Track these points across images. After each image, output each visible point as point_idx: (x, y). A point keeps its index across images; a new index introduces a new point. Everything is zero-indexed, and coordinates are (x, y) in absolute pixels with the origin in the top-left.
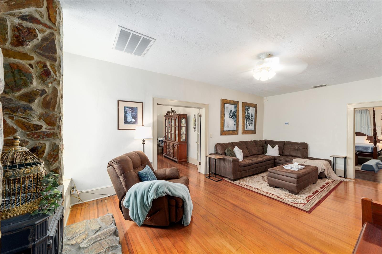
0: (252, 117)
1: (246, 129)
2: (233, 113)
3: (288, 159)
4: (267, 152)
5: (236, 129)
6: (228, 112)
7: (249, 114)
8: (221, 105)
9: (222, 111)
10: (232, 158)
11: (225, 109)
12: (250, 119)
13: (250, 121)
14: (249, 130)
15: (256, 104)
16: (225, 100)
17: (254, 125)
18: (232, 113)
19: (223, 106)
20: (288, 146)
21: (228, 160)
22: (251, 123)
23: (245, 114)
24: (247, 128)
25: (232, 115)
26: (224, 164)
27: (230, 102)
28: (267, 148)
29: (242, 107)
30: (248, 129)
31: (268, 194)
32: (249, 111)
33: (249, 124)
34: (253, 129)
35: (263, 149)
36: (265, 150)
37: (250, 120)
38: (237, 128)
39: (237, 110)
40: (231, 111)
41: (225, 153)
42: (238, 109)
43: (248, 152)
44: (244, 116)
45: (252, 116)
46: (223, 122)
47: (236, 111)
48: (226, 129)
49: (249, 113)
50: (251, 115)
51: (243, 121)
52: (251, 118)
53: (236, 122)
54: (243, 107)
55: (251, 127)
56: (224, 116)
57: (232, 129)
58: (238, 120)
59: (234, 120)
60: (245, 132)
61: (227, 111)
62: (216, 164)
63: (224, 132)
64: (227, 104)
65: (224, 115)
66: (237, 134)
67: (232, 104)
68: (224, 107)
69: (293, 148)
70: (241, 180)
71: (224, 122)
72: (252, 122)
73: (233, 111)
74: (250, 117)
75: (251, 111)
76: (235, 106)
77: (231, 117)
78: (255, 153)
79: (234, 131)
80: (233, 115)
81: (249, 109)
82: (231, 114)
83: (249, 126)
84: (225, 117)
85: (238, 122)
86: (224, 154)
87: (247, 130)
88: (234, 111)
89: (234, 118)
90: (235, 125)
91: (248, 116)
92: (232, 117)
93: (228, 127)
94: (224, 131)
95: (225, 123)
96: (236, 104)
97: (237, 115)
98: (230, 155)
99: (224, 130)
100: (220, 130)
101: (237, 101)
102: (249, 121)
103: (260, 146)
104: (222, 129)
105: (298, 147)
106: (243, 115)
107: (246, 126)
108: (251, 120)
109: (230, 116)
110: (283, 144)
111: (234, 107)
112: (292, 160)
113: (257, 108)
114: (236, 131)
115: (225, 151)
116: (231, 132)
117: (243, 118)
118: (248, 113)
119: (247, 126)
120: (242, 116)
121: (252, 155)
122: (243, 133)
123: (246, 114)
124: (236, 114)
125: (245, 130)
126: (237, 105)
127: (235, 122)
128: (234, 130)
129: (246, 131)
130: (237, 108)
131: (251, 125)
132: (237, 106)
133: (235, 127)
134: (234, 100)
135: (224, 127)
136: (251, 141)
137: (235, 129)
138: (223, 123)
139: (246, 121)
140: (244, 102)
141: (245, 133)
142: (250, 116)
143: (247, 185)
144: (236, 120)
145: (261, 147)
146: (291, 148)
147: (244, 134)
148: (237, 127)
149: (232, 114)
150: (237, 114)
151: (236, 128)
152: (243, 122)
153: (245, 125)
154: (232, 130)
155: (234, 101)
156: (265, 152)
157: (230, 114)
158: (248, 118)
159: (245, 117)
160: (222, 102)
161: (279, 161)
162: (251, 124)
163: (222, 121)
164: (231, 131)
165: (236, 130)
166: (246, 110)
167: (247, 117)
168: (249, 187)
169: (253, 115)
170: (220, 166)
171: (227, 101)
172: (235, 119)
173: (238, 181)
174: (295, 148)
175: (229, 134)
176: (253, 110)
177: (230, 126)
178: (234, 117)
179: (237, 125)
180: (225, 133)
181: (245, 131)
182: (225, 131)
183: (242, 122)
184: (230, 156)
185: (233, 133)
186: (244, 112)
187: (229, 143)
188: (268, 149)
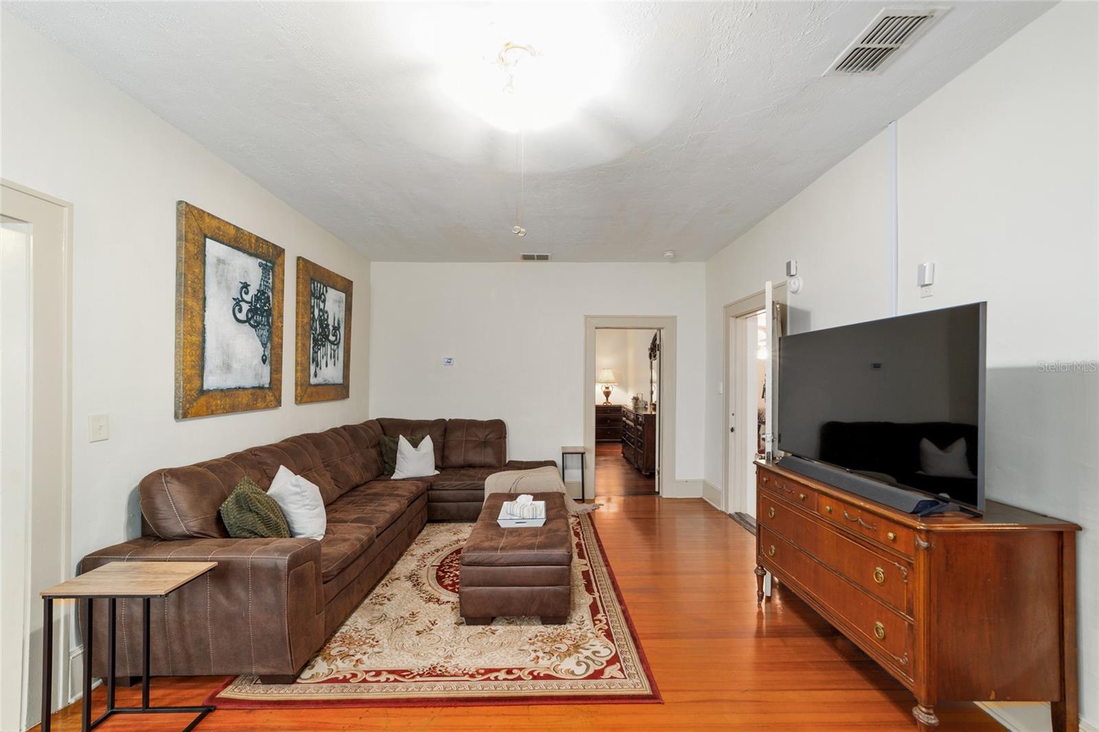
0: (334, 328)
1: (313, 381)
2: (257, 298)
3: (470, 482)
4: (397, 466)
5: (268, 381)
6: (229, 288)
7: (326, 315)
8: (179, 239)
9: (190, 276)
10: (283, 551)
11: (210, 270)
12: (327, 338)
13: (329, 345)
14: (326, 385)
15: (349, 281)
16: (207, 220)
17: (342, 364)
18: (247, 298)
19: (193, 249)
20: (459, 434)
21: (256, 569)
22: (333, 356)
23: (309, 312)
24: (316, 376)
25: (249, 311)
26: (222, 599)
27: (240, 241)
28: (394, 451)
29: (298, 278)
30: (319, 380)
31: (492, 676)
32: (324, 301)
33: (325, 358)
34: (340, 381)
35: (381, 454)
36: (386, 461)
37: (330, 341)
38: (275, 376)
39: (276, 290)
40: (245, 286)
41: (219, 520)
42: (278, 285)
43: (332, 481)
44: (306, 320)
45: (336, 325)
46: (195, 339)
47: (270, 294)
48: (212, 381)
49: (327, 312)
50: (330, 322)
51: (300, 345)
52: (333, 336)
53: (269, 345)
54: (300, 280)
55: (330, 373)
56: (204, 306)
57: (249, 382)
58: (282, 339)
59: (260, 336)
60: (309, 393)
61: (219, 283)
62: (152, 618)
63: (203, 399)
64: (223, 243)
65: (205, 299)
66: (274, 403)
67: (251, 254)
68: (200, 257)
69: (472, 439)
70: (335, 648)
71: (204, 341)
72: (335, 351)
73: (253, 291)
74: (329, 329)
75: (333, 302)
76: (265, 269)
77: (242, 316)
78: (356, 479)
79: (258, 391)
80: (253, 311)
81: (323, 294)
82: (243, 300)
83: (327, 366)
84: (206, 314)
85: (281, 345)
86: (213, 531)
87: (316, 385)
88: (261, 292)
89: (259, 323)
90: (264, 361)
91: (321, 326)
92: (248, 321)
93: (227, 367)
94: (202, 392)
95: (208, 346)
96: (270, 256)
97: (275, 313)
98: (261, 528)
99: (205, 388)
100: (177, 388)
101: (275, 246)
102: (324, 346)
103: (367, 447)
104: (188, 380)
105: (486, 434)
106: (303, 317)
107: (312, 368)
108: (332, 343)
109: (240, 311)
110: (443, 429)
111: (260, 270)
112: (481, 482)
113: (351, 296)
114: (270, 388)
115: (219, 512)
116: (244, 399)
117: (300, 330)
118: (320, 310)
119: (317, 365)
120: (297, 321)
121: (348, 489)
122: (302, 397)
123: (313, 313)
124: (270, 309)
125: (310, 385)
126: (274, 264)
127: (264, 345)
128: (261, 388)
129: (314, 389)
130: (277, 281)
131: (330, 363)
132: (276, 269)
133: (266, 370)
134: (258, 236)
135: (202, 368)
136: (334, 430)
137: (266, 381)
138: (193, 344)
139: (312, 346)
140: (303, 259)
141: (311, 396)
142: (328, 325)
143: (378, 673)
144: (270, 338)
145: (371, 448)
146: (467, 441)
147: (306, 402)
148: (276, 370)
149: (251, 303)
150: (276, 308)
151: (271, 373)
152: (301, 349)
153: (306, 362)
154: (247, 385)
155: (258, 239)
156: (387, 466)
157: (238, 303)
158: (320, 334)
159: (308, 327)
160: (188, 226)
161: (444, 492)
162: (333, 360)
163: (188, 333)
164: (244, 389)
165: (270, 383)
166: (313, 295)
167: (316, 329)
168: (392, 677)
169: (339, 321)
170: (187, 617)
171: (219, 228)
172: (265, 333)
173: (321, 667)
174: (478, 439)
175: (233, 409)
176: (339, 302)
177: (236, 366)
178: (259, 318)
179: (273, 359)
180: (208, 403)
181: (309, 390)
182: (209, 391)
183: (297, 350)
184: (257, 535)
185: (256, 400)
186: (304, 303)
187: (237, 458)
188: (398, 455)
